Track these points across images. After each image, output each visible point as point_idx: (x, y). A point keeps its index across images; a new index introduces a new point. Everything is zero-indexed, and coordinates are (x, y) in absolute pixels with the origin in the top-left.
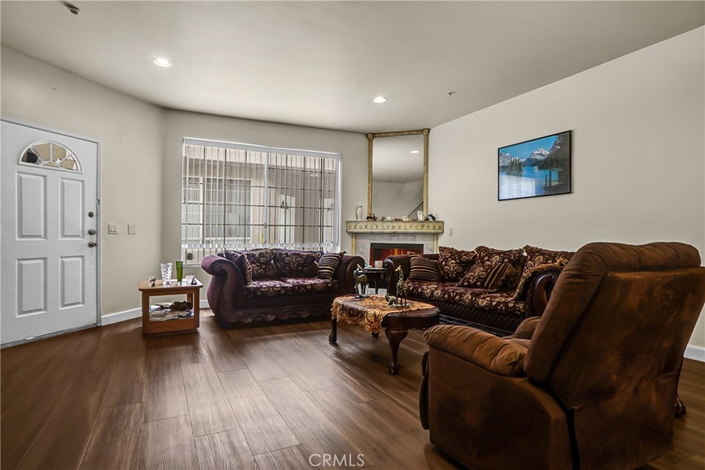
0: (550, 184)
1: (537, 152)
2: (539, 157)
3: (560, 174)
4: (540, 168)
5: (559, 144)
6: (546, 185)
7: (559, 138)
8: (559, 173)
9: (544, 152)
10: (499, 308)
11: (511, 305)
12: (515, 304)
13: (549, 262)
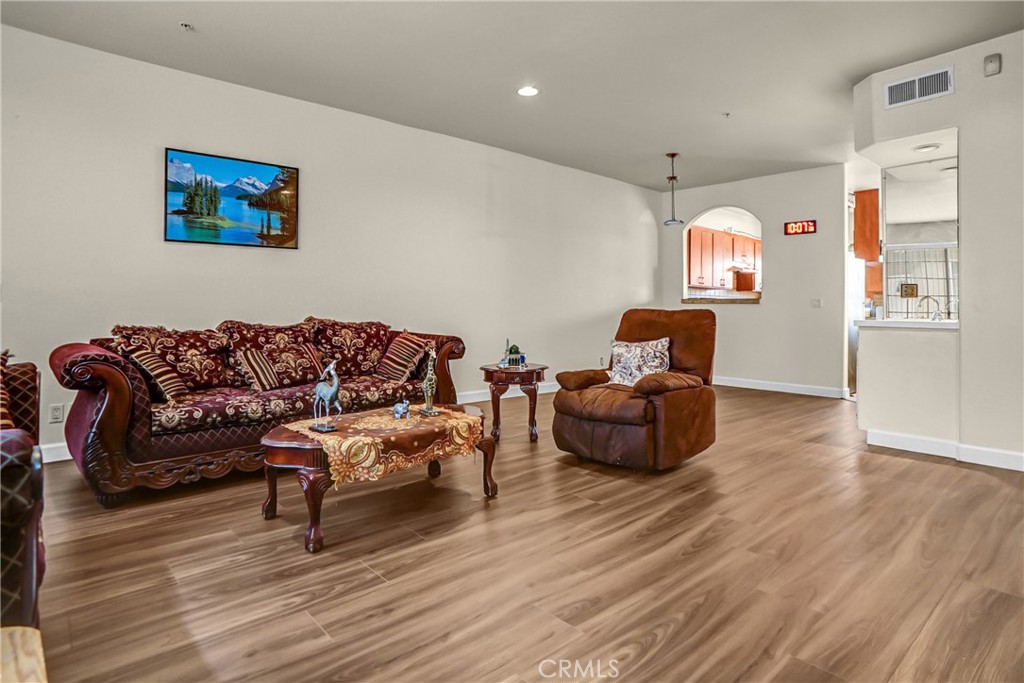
0: (268, 231)
1: (245, 180)
2: (250, 189)
3: (283, 221)
4: (250, 204)
5: (283, 181)
6: (262, 231)
7: (283, 173)
8: (282, 219)
9: (260, 185)
10: (398, 395)
11: (410, 388)
12: (413, 385)
13: (363, 335)
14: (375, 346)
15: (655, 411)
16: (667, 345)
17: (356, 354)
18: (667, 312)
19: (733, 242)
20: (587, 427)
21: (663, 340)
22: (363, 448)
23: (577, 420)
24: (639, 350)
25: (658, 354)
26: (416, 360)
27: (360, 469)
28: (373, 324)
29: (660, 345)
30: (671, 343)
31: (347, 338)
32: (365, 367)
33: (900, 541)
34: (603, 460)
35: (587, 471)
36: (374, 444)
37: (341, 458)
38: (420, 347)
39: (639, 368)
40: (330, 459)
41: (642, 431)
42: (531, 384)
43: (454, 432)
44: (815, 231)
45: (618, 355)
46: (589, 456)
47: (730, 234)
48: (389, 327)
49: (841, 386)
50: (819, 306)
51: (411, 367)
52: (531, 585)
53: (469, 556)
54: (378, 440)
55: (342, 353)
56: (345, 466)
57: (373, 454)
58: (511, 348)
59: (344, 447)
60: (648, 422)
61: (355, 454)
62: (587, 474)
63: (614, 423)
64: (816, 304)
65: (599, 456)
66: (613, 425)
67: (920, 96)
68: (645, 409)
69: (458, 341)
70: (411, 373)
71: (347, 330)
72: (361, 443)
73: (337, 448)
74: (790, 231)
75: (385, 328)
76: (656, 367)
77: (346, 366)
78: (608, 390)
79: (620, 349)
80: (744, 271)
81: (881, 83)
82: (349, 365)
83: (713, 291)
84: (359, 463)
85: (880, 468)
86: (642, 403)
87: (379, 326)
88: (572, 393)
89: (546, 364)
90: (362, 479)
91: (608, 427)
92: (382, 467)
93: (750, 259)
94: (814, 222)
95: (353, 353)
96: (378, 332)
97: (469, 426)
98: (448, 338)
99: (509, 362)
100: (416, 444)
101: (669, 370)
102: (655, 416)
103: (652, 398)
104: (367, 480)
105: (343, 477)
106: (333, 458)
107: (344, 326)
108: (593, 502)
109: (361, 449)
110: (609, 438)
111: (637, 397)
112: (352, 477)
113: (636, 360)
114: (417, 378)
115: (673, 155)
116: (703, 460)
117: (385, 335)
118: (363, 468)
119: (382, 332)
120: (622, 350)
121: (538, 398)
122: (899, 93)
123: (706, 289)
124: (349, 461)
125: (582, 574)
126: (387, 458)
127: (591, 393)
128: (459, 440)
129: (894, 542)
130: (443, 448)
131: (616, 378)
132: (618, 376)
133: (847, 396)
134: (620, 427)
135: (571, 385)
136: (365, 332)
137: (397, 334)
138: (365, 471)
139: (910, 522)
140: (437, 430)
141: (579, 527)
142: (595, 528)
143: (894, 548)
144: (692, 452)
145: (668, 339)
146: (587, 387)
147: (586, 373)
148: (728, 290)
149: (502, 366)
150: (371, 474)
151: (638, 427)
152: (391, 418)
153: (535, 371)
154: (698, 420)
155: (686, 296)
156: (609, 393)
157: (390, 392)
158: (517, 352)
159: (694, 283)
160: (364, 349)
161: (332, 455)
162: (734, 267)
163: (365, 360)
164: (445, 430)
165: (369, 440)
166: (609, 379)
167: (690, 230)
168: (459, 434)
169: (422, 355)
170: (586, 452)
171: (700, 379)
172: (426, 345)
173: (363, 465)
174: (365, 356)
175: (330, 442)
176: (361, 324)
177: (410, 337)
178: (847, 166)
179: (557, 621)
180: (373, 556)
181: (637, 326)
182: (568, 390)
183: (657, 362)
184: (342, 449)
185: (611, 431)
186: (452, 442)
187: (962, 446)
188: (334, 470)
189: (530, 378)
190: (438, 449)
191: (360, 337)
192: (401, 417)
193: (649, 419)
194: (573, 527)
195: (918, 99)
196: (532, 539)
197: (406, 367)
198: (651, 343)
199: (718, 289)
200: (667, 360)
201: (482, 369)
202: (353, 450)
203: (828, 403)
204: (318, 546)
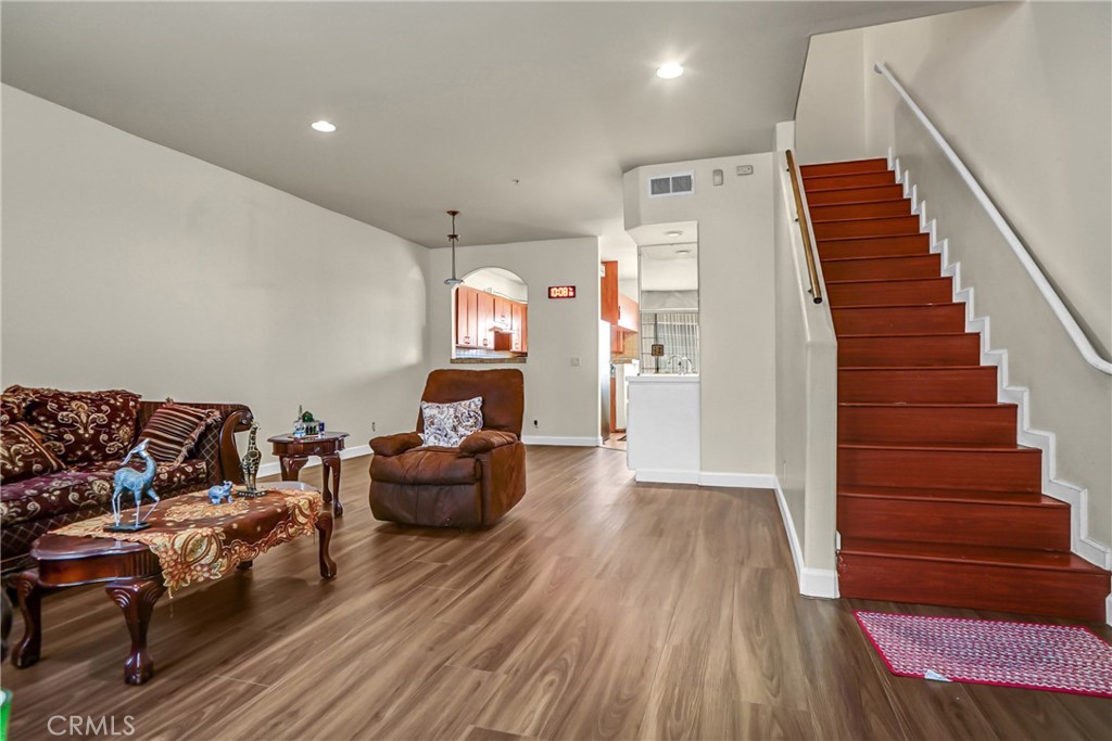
10: (175, 479)
11: (189, 469)
12: (193, 465)
13: (104, 408)
14: (124, 422)
15: (482, 468)
16: (480, 404)
17: (98, 434)
18: (476, 372)
19: (495, 302)
20: (411, 492)
21: (476, 400)
22: (202, 541)
23: (398, 487)
24: (452, 411)
25: (472, 414)
26: (195, 435)
27: (199, 568)
28: (117, 393)
29: (473, 405)
30: (483, 402)
31: (83, 412)
32: (111, 448)
33: (694, 549)
34: (429, 524)
35: (415, 537)
36: (214, 536)
37: (175, 557)
38: (200, 419)
39: (455, 429)
40: (161, 561)
41: (472, 490)
42: (333, 454)
43: (297, 511)
44: (574, 296)
45: (431, 417)
46: (413, 521)
47: (490, 294)
48: (140, 396)
49: (597, 435)
50: (577, 365)
51: (190, 444)
52: (431, 649)
53: (347, 639)
54: (219, 530)
55: (74, 433)
56: (180, 567)
57: (214, 546)
58: (304, 416)
59: (178, 545)
60: (477, 480)
61: (192, 551)
62: (417, 540)
63: (442, 484)
64: (575, 363)
65: (425, 520)
66: (439, 487)
67: (674, 191)
68: (475, 468)
69: (246, 409)
70: (189, 451)
71: (79, 403)
72: (198, 536)
73: (169, 545)
74: (552, 295)
75: (135, 398)
76: (471, 427)
77: (82, 449)
78: (429, 454)
79: (431, 410)
80: (505, 331)
81: (647, 175)
82: (87, 448)
83: (475, 351)
84: (196, 561)
85: (653, 500)
86: (470, 462)
87: (127, 396)
88: (390, 459)
89: (345, 431)
90: (201, 579)
91: (435, 490)
92: (225, 561)
93: (508, 320)
94: (574, 288)
95: (92, 432)
96: (126, 403)
97: (310, 502)
98: (232, 406)
99: (307, 432)
100: (259, 529)
101: (482, 429)
102: (482, 473)
103: (478, 456)
104: (208, 580)
105: (177, 581)
106: (165, 559)
107: (73, 398)
108: (440, 564)
109: (199, 543)
110: (436, 500)
111: (465, 457)
112: (188, 578)
113: (451, 420)
114: (196, 457)
115: (454, 213)
116: (518, 512)
117: (135, 407)
118: (202, 566)
119: (132, 403)
120: (435, 411)
121: (342, 464)
122: (660, 186)
123: (469, 348)
124: (185, 560)
125: (472, 628)
126: (230, 550)
127: (411, 457)
128: (301, 519)
129: (690, 550)
130: (286, 530)
131: (430, 439)
132: (432, 438)
133: (601, 444)
134: (448, 488)
135: (388, 450)
136: (107, 403)
137: (158, 405)
138: (205, 569)
139: (693, 533)
140: (279, 510)
141: (442, 588)
142: (458, 586)
143: (693, 554)
144: (510, 506)
145: (481, 398)
146: (403, 452)
147: (401, 437)
148: (488, 350)
149: (298, 436)
150: (213, 571)
151: (467, 486)
152: (207, 504)
153: (337, 439)
154: (514, 474)
155: (454, 357)
156: (430, 456)
157: (164, 477)
158: (311, 420)
159: (461, 343)
160: (108, 426)
161: (164, 555)
162: (495, 327)
163: (111, 440)
164: (287, 509)
165: (206, 531)
166: (421, 442)
167: (457, 290)
168: (301, 513)
169: (202, 428)
170: (409, 517)
171: (515, 435)
172: (208, 416)
173: (203, 562)
174: (110, 434)
175: (157, 541)
176: (99, 394)
177: (182, 408)
178: (600, 239)
179: (477, 672)
180: (229, 667)
181: (444, 386)
182: (385, 456)
183: (472, 421)
184: (176, 547)
185: (438, 493)
186: (295, 522)
187: (704, 473)
188: (166, 574)
189: (329, 448)
190: (281, 532)
191: (100, 411)
192: (222, 502)
193: (478, 478)
194: (435, 590)
195: (671, 194)
196: (402, 609)
197: (181, 444)
198: (463, 403)
199: (480, 348)
200: (480, 419)
201: (269, 440)
202: (190, 546)
203: (589, 452)
204: (147, 674)
